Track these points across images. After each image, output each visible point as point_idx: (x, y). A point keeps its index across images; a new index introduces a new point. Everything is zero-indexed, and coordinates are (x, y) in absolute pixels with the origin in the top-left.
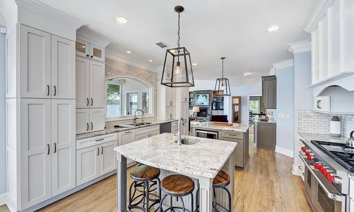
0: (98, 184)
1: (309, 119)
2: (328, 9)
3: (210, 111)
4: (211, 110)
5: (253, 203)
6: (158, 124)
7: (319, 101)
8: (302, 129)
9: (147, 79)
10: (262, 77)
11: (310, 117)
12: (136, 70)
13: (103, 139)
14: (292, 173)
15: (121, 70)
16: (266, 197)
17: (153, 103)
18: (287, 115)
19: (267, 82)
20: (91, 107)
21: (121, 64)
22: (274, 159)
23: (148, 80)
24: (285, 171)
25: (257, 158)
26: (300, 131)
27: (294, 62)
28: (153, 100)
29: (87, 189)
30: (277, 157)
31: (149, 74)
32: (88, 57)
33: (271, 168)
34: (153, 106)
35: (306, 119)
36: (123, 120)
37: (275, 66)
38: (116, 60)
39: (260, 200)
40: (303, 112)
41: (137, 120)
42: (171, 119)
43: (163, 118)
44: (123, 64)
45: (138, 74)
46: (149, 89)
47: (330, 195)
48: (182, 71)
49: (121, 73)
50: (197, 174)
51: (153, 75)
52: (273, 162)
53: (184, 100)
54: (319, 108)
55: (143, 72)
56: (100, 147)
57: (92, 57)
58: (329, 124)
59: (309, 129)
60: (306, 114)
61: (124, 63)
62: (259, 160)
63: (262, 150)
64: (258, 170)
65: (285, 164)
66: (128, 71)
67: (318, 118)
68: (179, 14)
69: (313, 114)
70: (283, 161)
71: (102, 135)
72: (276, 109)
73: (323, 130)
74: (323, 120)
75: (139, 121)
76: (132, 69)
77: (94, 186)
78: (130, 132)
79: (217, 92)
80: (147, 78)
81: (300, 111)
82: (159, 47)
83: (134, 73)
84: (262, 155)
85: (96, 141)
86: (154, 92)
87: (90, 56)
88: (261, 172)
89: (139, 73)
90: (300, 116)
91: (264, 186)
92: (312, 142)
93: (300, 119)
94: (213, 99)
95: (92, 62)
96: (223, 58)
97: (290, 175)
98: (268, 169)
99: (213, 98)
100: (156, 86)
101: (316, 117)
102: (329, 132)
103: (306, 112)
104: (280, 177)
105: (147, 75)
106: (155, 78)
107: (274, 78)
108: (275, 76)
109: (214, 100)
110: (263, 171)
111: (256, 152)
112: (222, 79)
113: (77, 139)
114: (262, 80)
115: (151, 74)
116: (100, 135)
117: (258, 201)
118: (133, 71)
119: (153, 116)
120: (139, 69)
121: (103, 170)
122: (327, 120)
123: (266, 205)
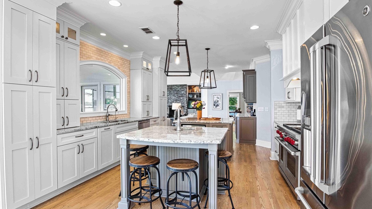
0: (79, 188)
1: (282, 109)
2: (297, 10)
3: (186, 110)
4: (186, 108)
5: (241, 181)
6: (137, 121)
7: (289, 92)
8: (277, 118)
9: (119, 68)
10: (244, 71)
11: (283, 107)
12: (108, 56)
13: (83, 135)
14: (270, 159)
15: (92, 55)
16: (251, 176)
17: (127, 97)
18: (265, 108)
19: (248, 76)
20: (66, 98)
21: (91, 48)
22: (255, 150)
23: (121, 68)
24: (265, 158)
25: (240, 151)
26: (276, 120)
27: (270, 57)
28: (127, 93)
29: (68, 192)
30: (258, 149)
31: (121, 61)
32: (63, 39)
33: (253, 157)
34: (127, 101)
35: (280, 109)
36: (94, 117)
37: (255, 60)
38: (86, 43)
39: (246, 179)
40: (278, 102)
41: (109, 117)
42: (148, 116)
43: (139, 115)
44: (93, 49)
45: (109, 61)
46: (121, 79)
47: (293, 153)
48: (160, 60)
49: (91, 59)
50: (208, 142)
51: (126, 62)
52: (254, 153)
53: (162, 94)
54: (289, 98)
55: (115, 59)
56: (80, 144)
57: (67, 38)
58: (296, 113)
59: (282, 118)
60: (280, 105)
61: (94, 47)
62: (243, 153)
63: (244, 145)
64: (243, 160)
65: (265, 153)
66: (99, 57)
67: (289, 108)
68: (178, 7)
69: (285, 105)
70: (263, 151)
71: (83, 130)
72: (256, 102)
73: (292, 118)
74: (292, 109)
75: (111, 119)
76: (103, 54)
77: (75, 189)
78: (109, 128)
79: (193, 87)
80: (120, 66)
81: (276, 102)
82: (143, 33)
83: (105, 59)
84: (245, 149)
85: (76, 137)
86: (128, 84)
87: (65, 37)
88: (246, 161)
89: (110, 59)
90: (276, 107)
91: (249, 170)
92: (284, 125)
93: (275, 109)
94: (188, 96)
95: (67, 45)
96: (208, 49)
97: (269, 160)
98: (251, 158)
99: (189, 94)
100: (129, 76)
101: (288, 107)
102: (296, 119)
103: (280, 103)
104: (261, 163)
105: (120, 62)
106: (128, 67)
107: (253, 72)
108: (254, 70)
109: (190, 97)
110: (247, 160)
111: (238, 147)
112: (208, 70)
113: (58, 133)
114: (243, 73)
115: (123, 62)
116: (80, 131)
117: (245, 179)
118: (105, 57)
119: (127, 113)
120: (110, 55)
121: (84, 171)
122: (295, 109)
123: (251, 180)
